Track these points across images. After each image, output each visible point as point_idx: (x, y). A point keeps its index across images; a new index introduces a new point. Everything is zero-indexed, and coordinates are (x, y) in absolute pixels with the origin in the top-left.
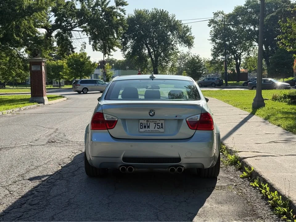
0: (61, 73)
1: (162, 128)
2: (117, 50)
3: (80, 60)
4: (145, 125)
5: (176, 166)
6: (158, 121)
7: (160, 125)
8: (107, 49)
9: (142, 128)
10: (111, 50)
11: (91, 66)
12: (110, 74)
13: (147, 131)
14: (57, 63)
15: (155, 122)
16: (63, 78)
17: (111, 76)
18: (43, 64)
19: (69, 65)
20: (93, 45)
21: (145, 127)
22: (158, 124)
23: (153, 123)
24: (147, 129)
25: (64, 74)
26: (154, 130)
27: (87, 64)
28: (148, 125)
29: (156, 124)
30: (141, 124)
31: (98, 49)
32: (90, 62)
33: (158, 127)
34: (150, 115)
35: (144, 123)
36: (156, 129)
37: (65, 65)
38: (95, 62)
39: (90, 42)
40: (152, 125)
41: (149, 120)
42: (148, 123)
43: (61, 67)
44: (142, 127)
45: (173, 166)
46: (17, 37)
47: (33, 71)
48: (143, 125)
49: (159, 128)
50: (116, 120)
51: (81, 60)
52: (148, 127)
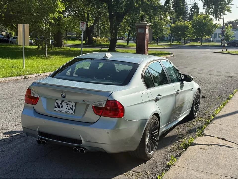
0: (186, 32)
1: (72, 110)
2: (227, 14)
3: (202, 22)
4: (59, 105)
5: (79, 147)
6: (70, 103)
7: (71, 106)
8: (218, 13)
9: (57, 108)
10: (222, 14)
11: (212, 27)
12: (230, 34)
13: (60, 111)
14: (184, 24)
15: (68, 103)
16: (188, 37)
17: (231, 36)
18: (147, 27)
19: (193, 26)
20: (206, 10)
21: (59, 107)
22: (70, 106)
23: (66, 104)
24: (60, 109)
25: (188, 33)
26: (66, 110)
27: (209, 25)
28: (62, 105)
29: (68, 105)
30: (57, 104)
31: (210, 13)
32: (211, 23)
33: (69, 108)
34: (62, 97)
35: (59, 103)
36: (67, 110)
37: (190, 26)
38: (216, 24)
39: (204, 7)
40: (65, 106)
41: (63, 101)
42: (62, 103)
43: (187, 27)
44: (57, 106)
45: (76, 146)
46: (136, 4)
47: (139, 33)
48: (58, 105)
49: (70, 110)
50: (38, 97)
51: (204, 21)
52: (62, 107)
